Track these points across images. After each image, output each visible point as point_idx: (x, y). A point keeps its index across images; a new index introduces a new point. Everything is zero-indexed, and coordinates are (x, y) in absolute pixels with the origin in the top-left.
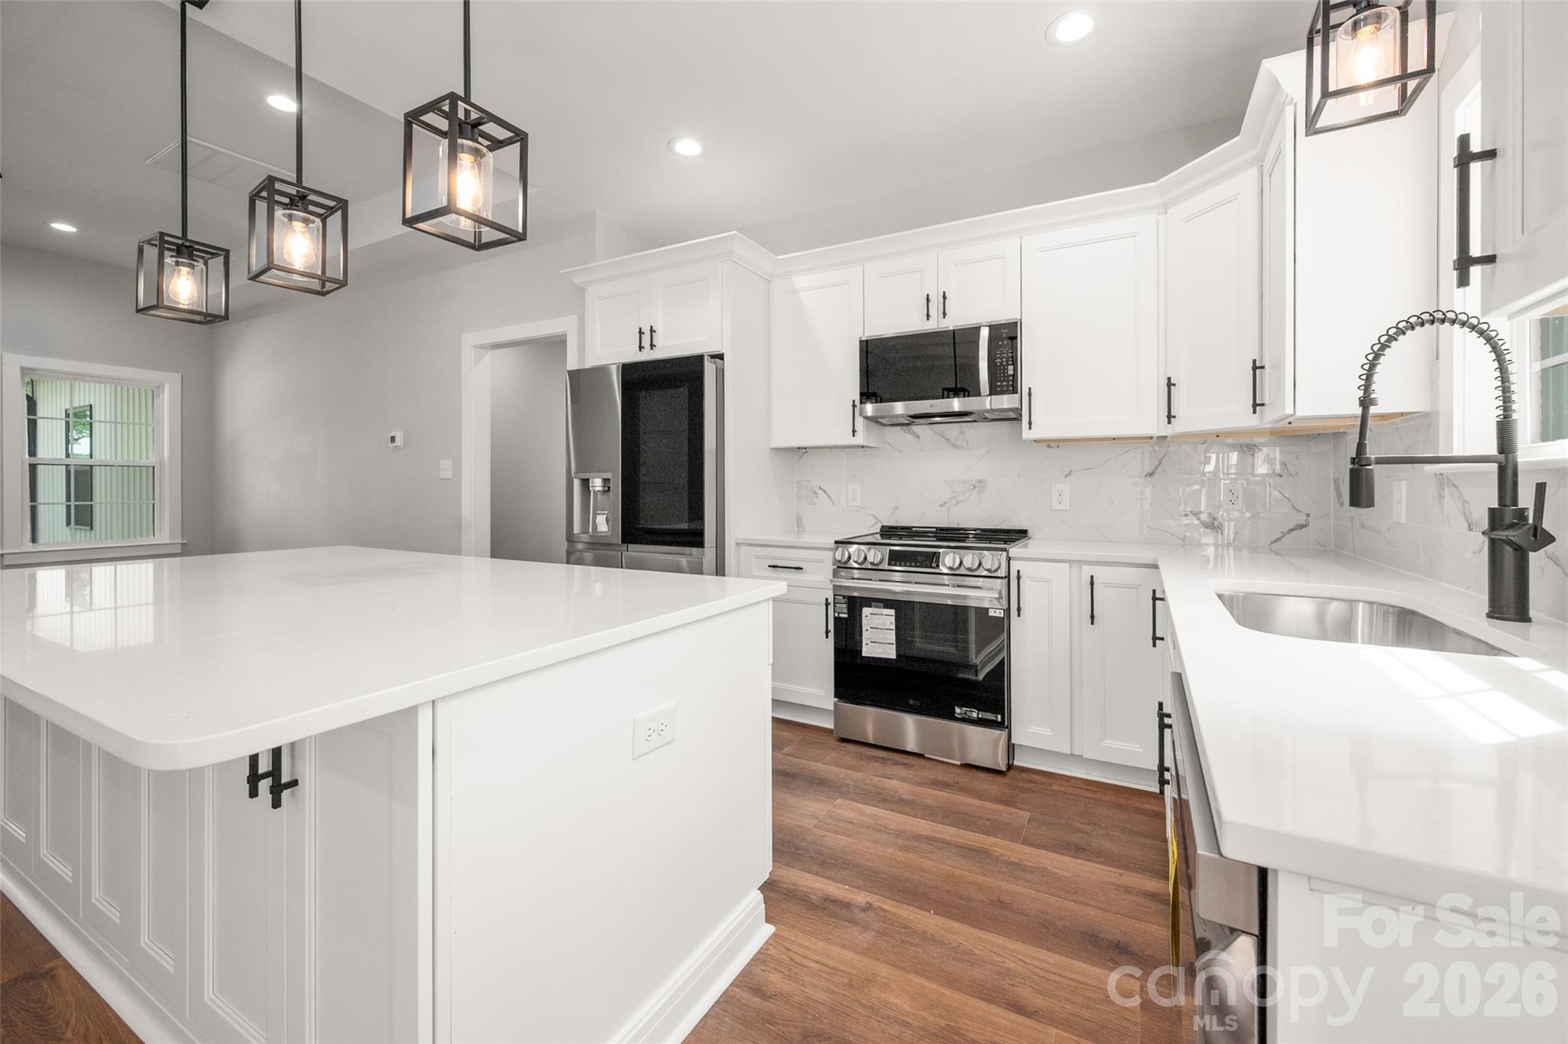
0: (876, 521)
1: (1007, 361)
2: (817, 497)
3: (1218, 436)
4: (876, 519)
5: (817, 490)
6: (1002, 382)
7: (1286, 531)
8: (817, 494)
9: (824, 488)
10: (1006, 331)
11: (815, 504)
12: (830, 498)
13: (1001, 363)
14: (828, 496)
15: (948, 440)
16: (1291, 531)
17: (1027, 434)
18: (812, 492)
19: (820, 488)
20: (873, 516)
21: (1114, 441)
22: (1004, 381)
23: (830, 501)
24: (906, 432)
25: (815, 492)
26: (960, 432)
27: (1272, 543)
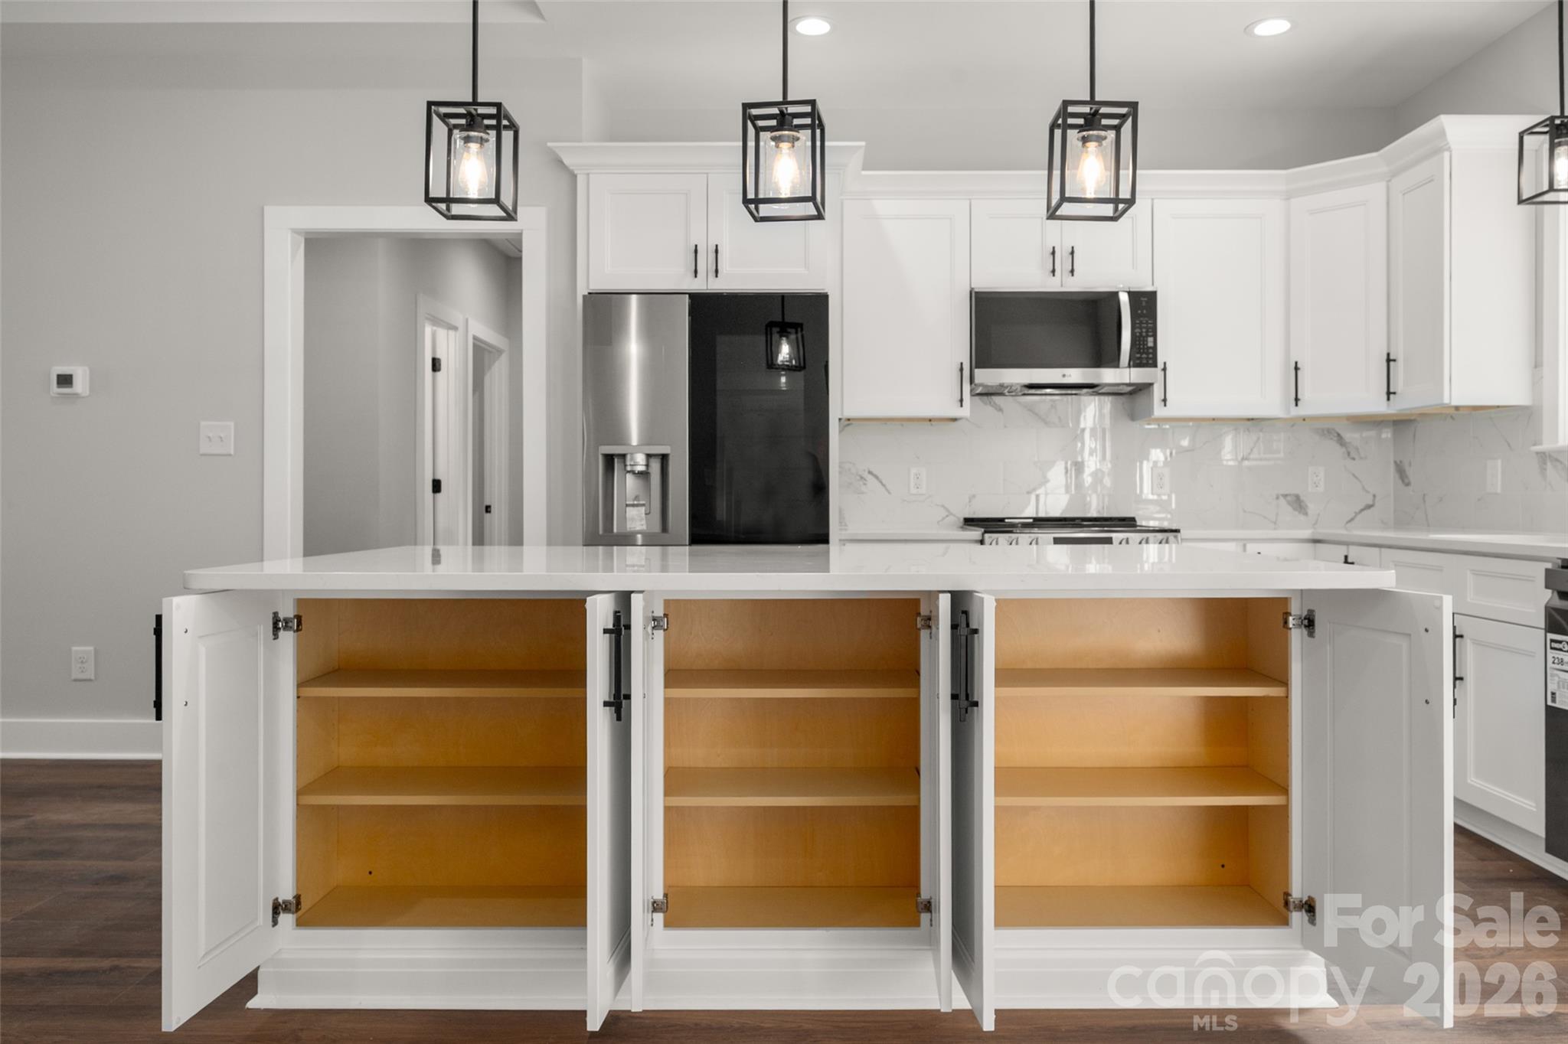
0: (947, 514)
1: (1147, 332)
2: (865, 484)
3: (1304, 420)
4: (948, 510)
5: (866, 475)
6: (1142, 354)
7: (1357, 511)
8: (865, 480)
9: (875, 472)
10: (1146, 299)
11: (863, 493)
12: (884, 485)
13: (1141, 333)
14: (881, 482)
15: (1036, 414)
16: (1362, 510)
17: (1159, 411)
18: (858, 478)
19: (870, 473)
20: (943, 506)
21: (1214, 422)
22: (1144, 353)
23: (884, 489)
24: (986, 404)
25: (862, 478)
26: (1052, 406)
27: (1347, 523)
